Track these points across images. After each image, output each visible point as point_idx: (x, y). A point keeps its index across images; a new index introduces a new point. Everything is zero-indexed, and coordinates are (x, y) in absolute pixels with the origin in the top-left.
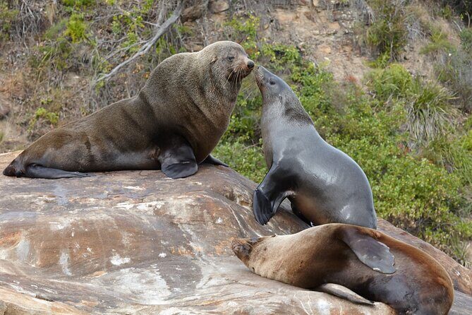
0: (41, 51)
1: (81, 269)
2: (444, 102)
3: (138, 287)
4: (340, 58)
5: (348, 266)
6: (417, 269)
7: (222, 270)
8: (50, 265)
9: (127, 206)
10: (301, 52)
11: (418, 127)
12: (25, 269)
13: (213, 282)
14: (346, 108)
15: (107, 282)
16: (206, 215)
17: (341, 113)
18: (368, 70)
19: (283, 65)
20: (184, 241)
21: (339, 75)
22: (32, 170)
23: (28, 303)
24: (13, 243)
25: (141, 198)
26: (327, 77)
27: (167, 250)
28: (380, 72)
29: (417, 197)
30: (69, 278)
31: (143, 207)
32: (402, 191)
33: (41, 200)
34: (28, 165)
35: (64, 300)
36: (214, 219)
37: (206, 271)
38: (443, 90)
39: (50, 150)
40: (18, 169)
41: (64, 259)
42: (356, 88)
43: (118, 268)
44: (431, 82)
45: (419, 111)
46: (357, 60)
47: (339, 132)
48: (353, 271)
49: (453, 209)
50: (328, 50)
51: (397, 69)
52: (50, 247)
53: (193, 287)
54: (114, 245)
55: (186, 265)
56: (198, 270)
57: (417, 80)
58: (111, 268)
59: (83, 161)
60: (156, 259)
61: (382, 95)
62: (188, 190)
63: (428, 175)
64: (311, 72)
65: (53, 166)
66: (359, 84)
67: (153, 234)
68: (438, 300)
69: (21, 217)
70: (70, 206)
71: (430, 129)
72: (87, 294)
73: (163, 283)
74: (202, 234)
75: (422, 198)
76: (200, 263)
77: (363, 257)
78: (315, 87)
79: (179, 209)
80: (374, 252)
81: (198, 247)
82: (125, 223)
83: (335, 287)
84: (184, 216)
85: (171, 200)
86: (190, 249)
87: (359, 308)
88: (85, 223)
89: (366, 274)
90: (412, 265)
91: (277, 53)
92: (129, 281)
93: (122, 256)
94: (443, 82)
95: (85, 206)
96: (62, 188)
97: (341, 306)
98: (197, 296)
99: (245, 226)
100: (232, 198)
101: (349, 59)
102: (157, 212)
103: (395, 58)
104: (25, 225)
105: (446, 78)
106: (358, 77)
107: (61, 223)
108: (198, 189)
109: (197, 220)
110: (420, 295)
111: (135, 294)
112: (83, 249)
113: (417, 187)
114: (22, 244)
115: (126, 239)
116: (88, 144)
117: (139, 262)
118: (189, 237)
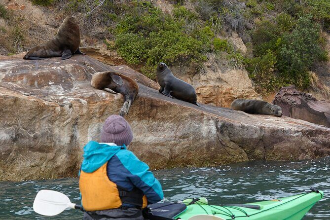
0: (69, 5)
1: (40, 86)
2: (198, 18)
3: (55, 90)
4: (164, 5)
5: (111, 83)
6: (128, 83)
7: (79, 85)
8: (32, 85)
9: (54, 68)
10: (151, 3)
11: (189, 26)
12: (25, 86)
13: (76, 88)
14: (165, 21)
15: (47, 89)
16: (76, 70)
17: (164, 22)
18: (173, 8)
19: (146, 8)
20: (69, 77)
21: (164, 10)
22: (30, 58)
23: (21, 96)
24: (22, 79)
25: (58, 65)
26: (160, 11)
27: (64, 80)
28: (177, 9)
29: (188, 48)
30: (37, 88)
31: (58, 68)
32: (183, 47)
33: (31, 66)
34: (29, 56)
35: (34, 95)
36: (78, 71)
37: (75, 85)
38: (197, 14)
39: (35, 52)
40: (27, 57)
41: (36, 83)
42: (169, 14)
43: (51, 85)
44: (193, 11)
45: (189, 21)
46: (170, 5)
47: (163, 28)
48: (112, 85)
49: (200, 52)
50: (160, 2)
51: (182, 8)
52: (32, 80)
53: (70, 90)
54: (50, 79)
55: (69, 84)
56: (73, 85)
57: (189, 11)
58: (49, 85)
59: (44, 54)
60: (61, 82)
61: (177, 16)
62: (71, 63)
63: (191, 41)
64: (155, 10)
65: (36, 56)
66: (170, 13)
67: (61, 75)
68: (134, 92)
69: (25, 72)
70: (39, 68)
71: (193, 26)
72: (41, 92)
73: (62, 89)
74: (75, 75)
75: (189, 49)
76: (73, 83)
77: (114, 81)
78: (156, 14)
79: (69, 68)
80: (118, 79)
81: (73, 79)
82: (53, 73)
83: (107, 89)
84: (70, 70)
85: (67, 66)
86: (71, 79)
87: (113, 95)
88: (42, 73)
89: (115, 85)
90: (127, 82)
91: (144, 4)
92: (53, 89)
93: (52, 82)
94: (197, 11)
95: (43, 68)
96: (37, 63)
97: (109, 94)
98: (71, 92)
99: (87, 72)
100: (84, 64)
101: (167, 5)
102: (62, 69)
103: (182, 4)
104: (25, 74)
105: (198, 10)
106: (170, 11)
107: (35, 73)
108: (75, 62)
109: (73, 71)
110: (129, 90)
111: (55, 92)
112: (41, 80)
113: (188, 45)
114: (25, 79)
115: (53, 77)
116: (45, 49)
117: (56, 83)
118: (71, 76)
